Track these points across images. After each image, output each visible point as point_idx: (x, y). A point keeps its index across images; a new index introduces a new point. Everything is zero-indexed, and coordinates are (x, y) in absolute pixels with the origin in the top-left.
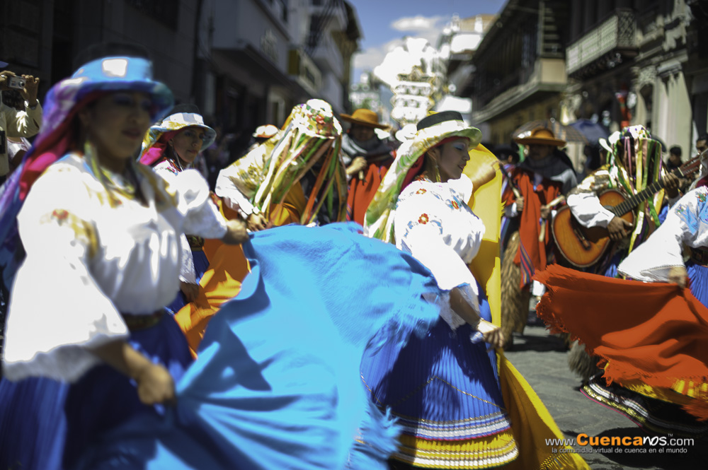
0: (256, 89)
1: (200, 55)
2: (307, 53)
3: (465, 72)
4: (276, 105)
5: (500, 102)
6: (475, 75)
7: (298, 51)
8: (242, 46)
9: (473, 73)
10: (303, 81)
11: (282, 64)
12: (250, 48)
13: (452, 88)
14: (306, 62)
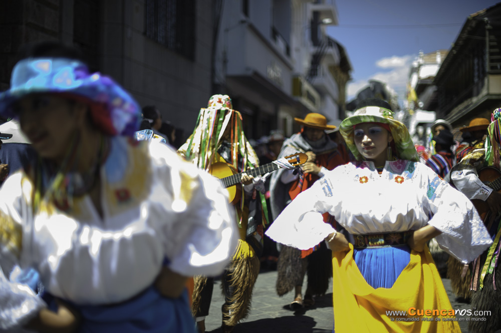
0: (267, 107)
1: (217, 81)
2: (307, 80)
3: (430, 91)
4: (285, 120)
5: (457, 112)
6: (438, 93)
7: (300, 78)
8: (250, 73)
9: (435, 92)
10: (305, 101)
11: (287, 89)
12: (256, 74)
13: (421, 105)
14: (306, 86)
